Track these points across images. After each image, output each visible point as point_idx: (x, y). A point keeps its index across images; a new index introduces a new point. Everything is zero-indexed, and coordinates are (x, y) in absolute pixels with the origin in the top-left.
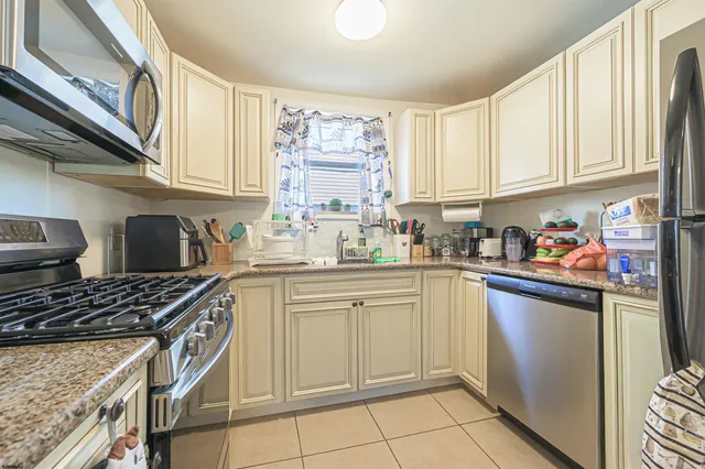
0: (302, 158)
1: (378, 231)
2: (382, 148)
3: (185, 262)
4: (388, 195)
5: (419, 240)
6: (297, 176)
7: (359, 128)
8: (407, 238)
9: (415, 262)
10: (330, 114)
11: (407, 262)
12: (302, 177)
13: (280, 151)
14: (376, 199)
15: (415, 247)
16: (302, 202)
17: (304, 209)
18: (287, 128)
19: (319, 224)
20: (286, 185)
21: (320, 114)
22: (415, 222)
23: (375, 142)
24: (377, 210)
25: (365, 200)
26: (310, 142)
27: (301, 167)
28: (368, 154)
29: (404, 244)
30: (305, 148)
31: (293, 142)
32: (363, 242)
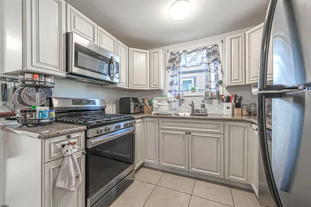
0: (178, 71)
1: (215, 101)
2: (216, 59)
3: (132, 111)
4: (221, 83)
5: (238, 105)
6: (176, 80)
7: (205, 52)
8: (230, 105)
9: (235, 118)
10: (190, 50)
11: (230, 117)
12: (178, 80)
13: (169, 70)
14: (213, 85)
15: (235, 109)
16: (177, 90)
17: (177, 93)
18: (171, 61)
19: (185, 98)
20: (172, 83)
21: (186, 51)
22: (236, 96)
23: (212, 58)
24: (214, 91)
25: (207, 86)
26: (181, 64)
27: (178, 75)
28: (209, 64)
29: (228, 108)
30: (179, 67)
31: (174, 66)
32: (203, 106)
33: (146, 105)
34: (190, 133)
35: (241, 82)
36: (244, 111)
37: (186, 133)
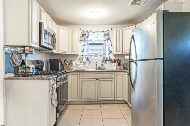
0: (87, 43)
1: (108, 62)
2: (109, 39)
3: (60, 69)
4: (111, 52)
5: (119, 64)
6: (86, 48)
7: (103, 34)
8: (116, 64)
9: (118, 70)
10: (94, 31)
11: (116, 70)
12: (87, 48)
13: (81, 42)
14: (107, 53)
15: (118, 66)
16: (87, 54)
17: (87, 56)
18: (83, 36)
19: (92, 60)
20: (83, 50)
21: (92, 31)
22: (118, 59)
23: (107, 37)
24: (107, 56)
25: (104, 54)
27: (87, 45)
28: (105, 41)
29: (115, 66)
30: (88, 40)
31: (85, 39)
32: (103, 65)
33: (67, 65)
34: (98, 80)
35: (120, 53)
36: (122, 67)
37: (96, 80)
